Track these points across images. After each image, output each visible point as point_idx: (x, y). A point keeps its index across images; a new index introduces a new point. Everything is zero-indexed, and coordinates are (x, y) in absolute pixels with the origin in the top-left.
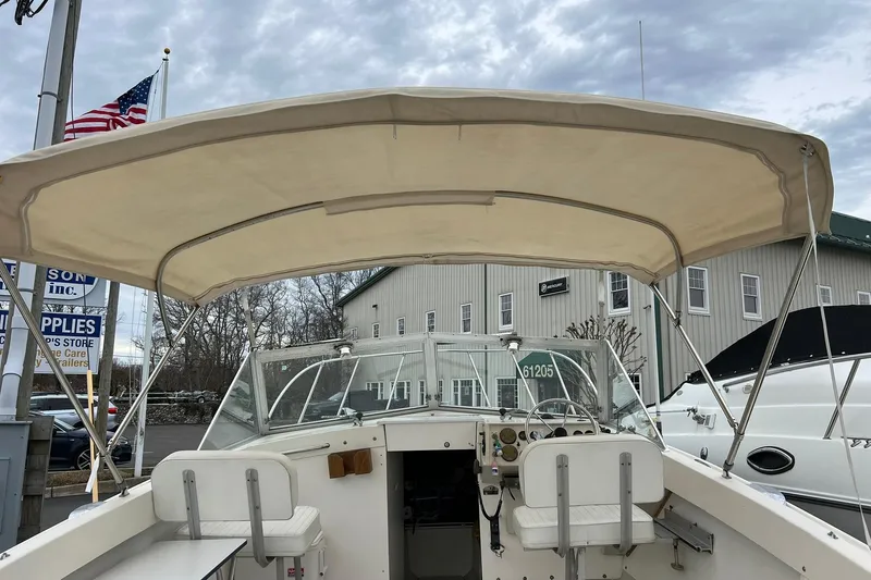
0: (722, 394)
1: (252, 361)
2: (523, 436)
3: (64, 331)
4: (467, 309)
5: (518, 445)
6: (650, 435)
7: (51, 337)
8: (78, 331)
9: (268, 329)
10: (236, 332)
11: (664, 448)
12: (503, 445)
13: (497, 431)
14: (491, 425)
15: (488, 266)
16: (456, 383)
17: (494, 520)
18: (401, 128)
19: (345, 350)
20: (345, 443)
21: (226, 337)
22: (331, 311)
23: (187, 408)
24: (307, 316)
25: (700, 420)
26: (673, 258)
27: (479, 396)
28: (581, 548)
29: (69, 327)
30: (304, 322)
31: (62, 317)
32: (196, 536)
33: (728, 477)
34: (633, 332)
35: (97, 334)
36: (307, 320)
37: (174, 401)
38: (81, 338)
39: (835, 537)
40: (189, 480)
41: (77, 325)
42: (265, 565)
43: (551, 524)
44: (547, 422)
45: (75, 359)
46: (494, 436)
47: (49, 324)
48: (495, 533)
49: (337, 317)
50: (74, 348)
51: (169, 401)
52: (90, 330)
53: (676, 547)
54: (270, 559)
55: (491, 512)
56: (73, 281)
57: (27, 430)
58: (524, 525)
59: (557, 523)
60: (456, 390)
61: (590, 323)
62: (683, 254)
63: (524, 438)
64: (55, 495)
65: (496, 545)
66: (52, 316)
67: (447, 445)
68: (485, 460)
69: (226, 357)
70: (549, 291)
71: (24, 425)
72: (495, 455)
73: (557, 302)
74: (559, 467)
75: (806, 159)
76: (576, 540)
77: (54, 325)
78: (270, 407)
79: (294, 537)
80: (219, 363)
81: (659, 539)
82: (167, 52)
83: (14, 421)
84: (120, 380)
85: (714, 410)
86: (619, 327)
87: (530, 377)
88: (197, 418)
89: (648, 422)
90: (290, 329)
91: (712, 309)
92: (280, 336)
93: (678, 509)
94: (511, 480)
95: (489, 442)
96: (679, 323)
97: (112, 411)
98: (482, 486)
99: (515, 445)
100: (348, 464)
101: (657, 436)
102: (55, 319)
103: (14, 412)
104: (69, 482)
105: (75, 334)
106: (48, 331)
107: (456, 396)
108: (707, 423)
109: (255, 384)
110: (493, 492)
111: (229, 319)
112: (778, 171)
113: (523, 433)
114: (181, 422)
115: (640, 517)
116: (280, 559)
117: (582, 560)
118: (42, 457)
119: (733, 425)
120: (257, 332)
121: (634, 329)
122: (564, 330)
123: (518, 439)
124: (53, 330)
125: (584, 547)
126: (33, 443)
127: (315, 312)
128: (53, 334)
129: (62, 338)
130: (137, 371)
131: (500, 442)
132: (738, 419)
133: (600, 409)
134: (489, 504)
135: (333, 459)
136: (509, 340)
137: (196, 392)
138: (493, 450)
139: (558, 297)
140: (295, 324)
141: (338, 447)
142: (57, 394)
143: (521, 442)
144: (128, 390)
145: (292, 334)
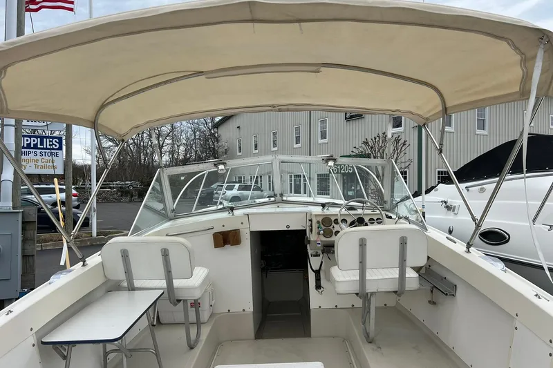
0: (464, 193)
1: (161, 175)
2: (336, 222)
3: (39, 146)
4: (298, 130)
5: (333, 227)
6: (417, 220)
7: (31, 150)
8: (48, 147)
9: (170, 142)
10: (150, 143)
11: (427, 230)
12: (323, 228)
13: (320, 219)
14: (316, 215)
15: (312, 112)
16: (291, 177)
17: (317, 273)
18: (257, 25)
19: (221, 167)
20: (223, 226)
21: (144, 147)
22: (210, 130)
23: (122, 192)
24: (195, 133)
25: (449, 208)
26: (440, 108)
27: (305, 185)
28: (372, 294)
29: (42, 144)
30: (193, 138)
31: (37, 137)
32: (132, 288)
33: (469, 252)
34: (404, 144)
35: (60, 148)
36: (195, 136)
37: (114, 188)
38: (51, 151)
39: (539, 298)
40: (125, 255)
41: (47, 143)
42: (175, 305)
43: (355, 279)
44: (352, 212)
45: (48, 164)
46: (318, 222)
47: (29, 142)
48: (318, 280)
49: (214, 134)
50: (47, 158)
51: (110, 188)
52: (56, 146)
53: (432, 291)
54: (179, 301)
55: (316, 267)
57: (20, 216)
58: (337, 279)
59: (358, 278)
60: (291, 181)
61: (377, 138)
62: (447, 106)
63: (337, 223)
64: (44, 248)
65: (318, 287)
66: (30, 137)
67: (288, 227)
68: (313, 237)
69: (145, 160)
70: (351, 117)
71: (18, 212)
72: (319, 234)
73: (356, 124)
74: (360, 245)
75: (542, 46)
76: (370, 288)
77: (32, 143)
78: (174, 202)
79: (194, 288)
80: (140, 163)
81: (422, 287)
83: (12, 210)
84: (78, 174)
85: (457, 202)
86: (395, 140)
87: (337, 173)
88: (128, 199)
89: (416, 211)
90: (184, 141)
91: (456, 128)
92: (178, 146)
93: (434, 268)
94: (329, 249)
95: (315, 226)
96: (441, 152)
97: (75, 195)
98: (310, 252)
99: (331, 227)
100: (226, 239)
101: (422, 221)
102: (32, 139)
103: (11, 204)
104: (52, 240)
105: (47, 149)
106: (29, 146)
107: (291, 184)
108: (454, 211)
109: (163, 185)
110: (317, 255)
111: (145, 135)
112: (522, 54)
113: (336, 220)
114: (118, 201)
115: (411, 274)
116: (185, 301)
117: (373, 300)
118: (32, 232)
119: (474, 220)
120: (163, 143)
121: (405, 142)
122: (360, 143)
123: (333, 224)
124: (32, 146)
125: (375, 293)
126: (25, 223)
127: (200, 131)
128: (32, 148)
129: (38, 151)
130: (89, 168)
131: (322, 226)
132: (478, 217)
133: (385, 202)
134: (314, 262)
135: (216, 236)
136: (328, 160)
137: (127, 182)
138: (317, 231)
139: (357, 121)
140: (188, 139)
141: (219, 229)
142: (39, 184)
143: (335, 226)
144: (84, 181)
145: (186, 145)
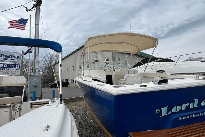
3: (13, 67)
29: (14, 66)
35: (20, 68)
38: (17, 69)
41: (16, 66)
45: (16, 73)
47: (10, 66)
50: (15, 71)
56: (14, 58)
82: (30, 15)
105: (15, 68)
